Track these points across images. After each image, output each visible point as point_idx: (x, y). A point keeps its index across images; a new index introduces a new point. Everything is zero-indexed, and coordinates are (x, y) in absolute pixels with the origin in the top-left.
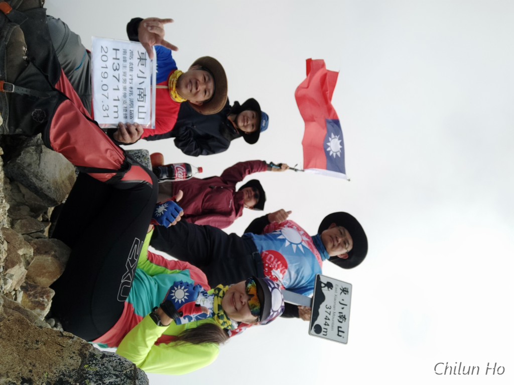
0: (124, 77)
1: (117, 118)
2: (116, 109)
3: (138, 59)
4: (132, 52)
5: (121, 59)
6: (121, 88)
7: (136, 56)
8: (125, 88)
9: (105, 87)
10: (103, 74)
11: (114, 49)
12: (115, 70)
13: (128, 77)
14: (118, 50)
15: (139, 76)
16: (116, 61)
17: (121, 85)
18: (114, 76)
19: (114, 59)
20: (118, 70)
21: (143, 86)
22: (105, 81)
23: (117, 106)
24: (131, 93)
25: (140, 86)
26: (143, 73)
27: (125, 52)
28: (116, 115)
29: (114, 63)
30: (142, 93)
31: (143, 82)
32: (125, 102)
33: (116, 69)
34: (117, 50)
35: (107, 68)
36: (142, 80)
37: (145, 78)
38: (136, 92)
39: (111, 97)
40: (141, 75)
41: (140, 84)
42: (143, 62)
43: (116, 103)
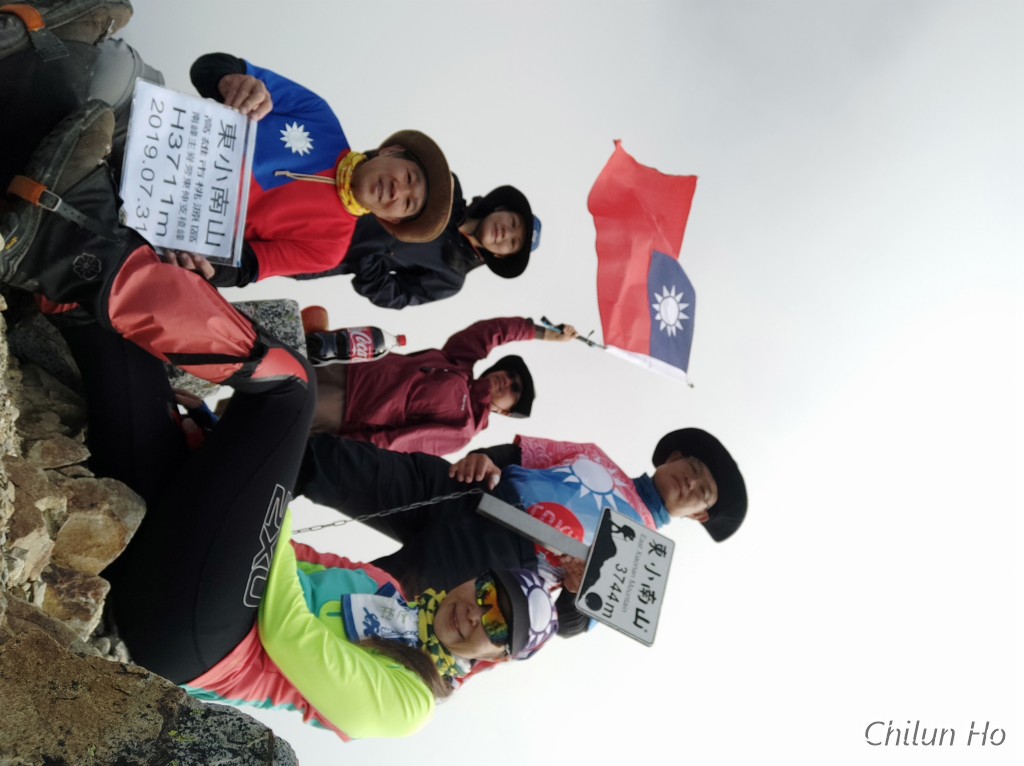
0: (188, 163)
1: (163, 235)
2: (163, 219)
3: (220, 134)
4: (210, 120)
5: (188, 130)
6: (180, 180)
7: (216, 129)
8: (187, 183)
9: (148, 175)
10: (147, 150)
11: (176, 109)
12: (172, 147)
13: (196, 164)
14: (184, 112)
15: (218, 165)
16: (177, 132)
17: (181, 175)
18: (169, 157)
19: (173, 126)
20: (178, 147)
21: (222, 185)
22: (150, 163)
23: (166, 214)
24: (199, 194)
25: (219, 185)
26: (228, 161)
27: (196, 118)
28: (161, 229)
29: (172, 134)
30: (220, 197)
31: (225, 178)
32: (183, 209)
33: (176, 145)
34: (181, 111)
35: (157, 139)
36: (223, 174)
37: (231, 171)
38: (208, 194)
39: (158, 195)
40: (222, 164)
41: (219, 180)
42: (229, 141)
43: (166, 208)
